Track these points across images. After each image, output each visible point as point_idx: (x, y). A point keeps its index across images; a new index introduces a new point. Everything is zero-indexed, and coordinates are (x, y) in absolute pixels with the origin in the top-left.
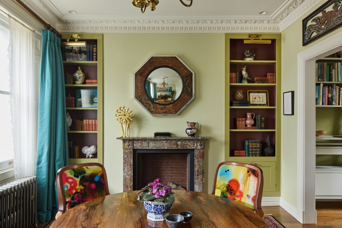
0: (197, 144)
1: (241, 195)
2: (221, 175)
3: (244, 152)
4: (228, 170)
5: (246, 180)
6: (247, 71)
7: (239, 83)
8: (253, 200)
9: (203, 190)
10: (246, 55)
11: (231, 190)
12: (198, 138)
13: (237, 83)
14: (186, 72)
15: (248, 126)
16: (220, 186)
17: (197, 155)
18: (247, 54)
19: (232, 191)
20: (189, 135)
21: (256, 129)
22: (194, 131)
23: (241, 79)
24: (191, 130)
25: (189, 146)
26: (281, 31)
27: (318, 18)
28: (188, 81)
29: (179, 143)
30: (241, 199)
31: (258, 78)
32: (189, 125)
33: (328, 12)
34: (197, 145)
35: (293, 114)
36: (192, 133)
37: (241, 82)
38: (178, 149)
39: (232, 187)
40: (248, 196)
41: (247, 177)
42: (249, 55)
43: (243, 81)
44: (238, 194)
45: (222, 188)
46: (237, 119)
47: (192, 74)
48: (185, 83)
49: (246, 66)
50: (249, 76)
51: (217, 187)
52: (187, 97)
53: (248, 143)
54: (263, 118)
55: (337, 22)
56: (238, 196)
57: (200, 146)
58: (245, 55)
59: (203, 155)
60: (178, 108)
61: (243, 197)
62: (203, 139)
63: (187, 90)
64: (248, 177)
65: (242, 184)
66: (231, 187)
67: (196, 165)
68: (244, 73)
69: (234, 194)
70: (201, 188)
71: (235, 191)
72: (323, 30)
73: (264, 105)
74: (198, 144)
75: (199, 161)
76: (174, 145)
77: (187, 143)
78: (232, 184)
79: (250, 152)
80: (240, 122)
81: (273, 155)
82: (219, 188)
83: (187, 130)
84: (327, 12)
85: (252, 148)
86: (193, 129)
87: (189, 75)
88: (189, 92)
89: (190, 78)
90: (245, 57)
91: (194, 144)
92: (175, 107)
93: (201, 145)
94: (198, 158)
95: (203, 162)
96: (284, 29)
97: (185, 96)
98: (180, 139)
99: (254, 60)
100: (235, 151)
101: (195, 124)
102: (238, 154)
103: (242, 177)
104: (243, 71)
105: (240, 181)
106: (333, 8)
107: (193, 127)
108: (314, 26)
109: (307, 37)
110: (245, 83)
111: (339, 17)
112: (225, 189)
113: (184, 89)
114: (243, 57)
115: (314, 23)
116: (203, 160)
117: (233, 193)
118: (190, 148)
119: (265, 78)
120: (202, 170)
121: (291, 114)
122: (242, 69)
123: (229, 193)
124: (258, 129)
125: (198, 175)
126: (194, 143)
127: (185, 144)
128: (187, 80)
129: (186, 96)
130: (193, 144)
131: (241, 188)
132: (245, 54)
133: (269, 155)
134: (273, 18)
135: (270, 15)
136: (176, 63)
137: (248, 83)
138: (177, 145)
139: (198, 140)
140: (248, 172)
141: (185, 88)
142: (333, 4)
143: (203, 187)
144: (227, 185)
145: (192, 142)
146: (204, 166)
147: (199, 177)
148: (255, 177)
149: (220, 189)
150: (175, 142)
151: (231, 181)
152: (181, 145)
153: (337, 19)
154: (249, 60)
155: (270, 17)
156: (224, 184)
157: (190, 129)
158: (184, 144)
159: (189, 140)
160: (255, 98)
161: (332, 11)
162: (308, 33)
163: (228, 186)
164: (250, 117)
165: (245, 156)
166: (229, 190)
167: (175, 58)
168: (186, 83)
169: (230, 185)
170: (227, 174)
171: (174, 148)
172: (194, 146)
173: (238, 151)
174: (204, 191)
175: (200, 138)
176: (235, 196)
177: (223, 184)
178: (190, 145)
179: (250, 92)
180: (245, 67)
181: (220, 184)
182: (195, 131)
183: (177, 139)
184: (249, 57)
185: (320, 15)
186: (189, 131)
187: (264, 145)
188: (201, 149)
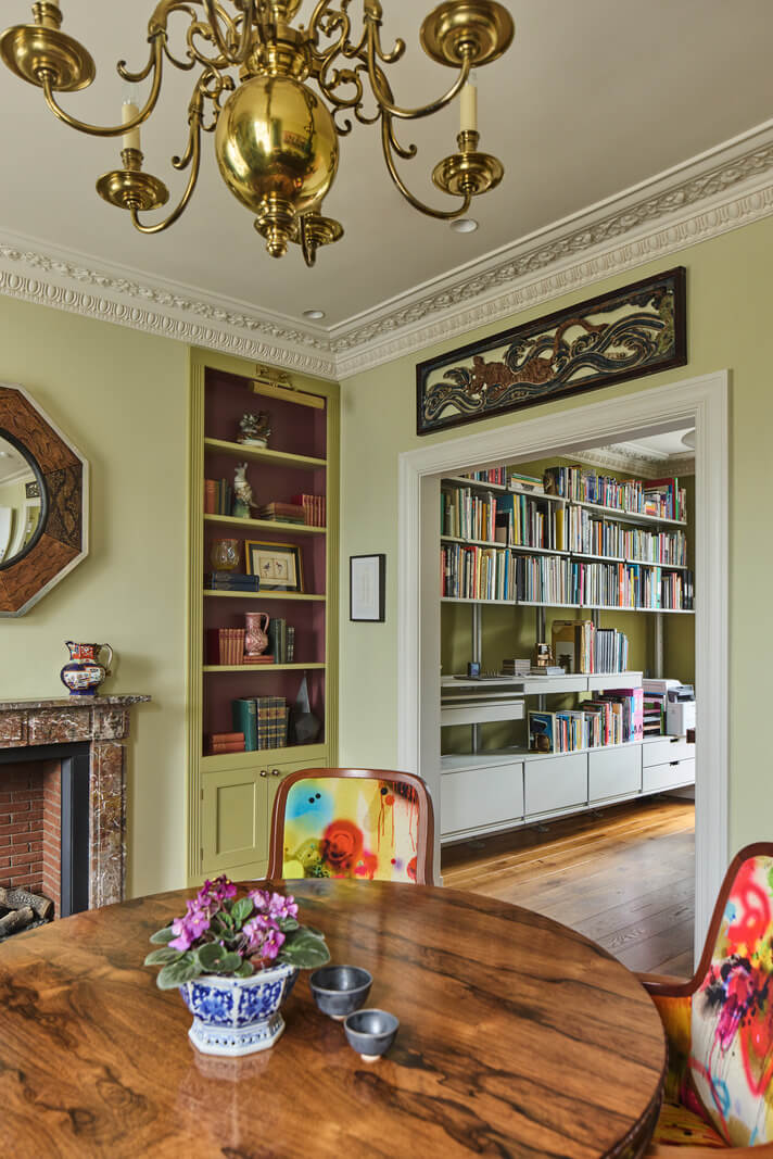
0: (102, 722)
1: (372, 863)
2: (297, 813)
3: (239, 736)
4: (318, 796)
5: (382, 818)
6: (247, 478)
7: (226, 515)
8: (412, 869)
9: (121, 884)
10: (247, 430)
11: (335, 855)
12: (108, 700)
13: (220, 514)
14: (56, 453)
15: (251, 654)
16: (299, 851)
17: (103, 761)
18: (248, 426)
19: (341, 859)
20: (73, 692)
21: (275, 663)
22: (93, 675)
23: (232, 503)
24: (83, 673)
25: (73, 730)
26: (339, 377)
27: (463, 370)
28: (66, 488)
29: (33, 722)
30: (372, 877)
31: (279, 505)
32: (73, 653)
33: (492, 363)
34: (102, 727)
35: (382, 619)
36: (86, 683)
37: (231, 513)
38: (28, 747)
39: (339, 846)
40: (393, 861)
41: (383, 806)
42: (255, 431)
43: (239, 510)
44: (360, 863)
45: (305, 853)
46: (221, 631)
47: (81, 464)
48: (54, 499)
49: (246, 465)
50: (254, 498)
51: (287, 856)
52: (61, 547)
53: (254, 709)
54: (291, 630)
55: (516, 396)
56: (362, 871)
57: (113, 728)
58: (241, 428)
59: (123, 761)
60: (25, 588)
61: (379, 868)
62: (124, 701)
63: (62, 523)
64: (386, 807)
65: (372, 831)
66: (335, 846)
67: (96, 798)
68: (240, 483)
69: (348, 866)
70: (116, 881)
71: (351, 855)
72: (475, 405)
73: (289, 589)
74: (106, 723)
75: (109, 783)
76: (14, 733)
77: (64, 719)
78: (336, 836)
79: (260, 737)
80: (229, 643)
81: (318, 738)
82: (294, 858)
83: (66, 673)
84: (486, 362)
85: (267, 723)
86: (88, 669)
87: (70, 468)
88: (70, 530)
89: (71, 478)
90: (244, 436)
91: (90, 724)
92: (13, 584)
93: (114, 726)
94: (103, 773)
95: (122, 784)
96: (351, 372)
97: (51, 543)
98: (40, 706)
99: (269, 447)
100: (215, 738)
101: (96, 648)
102: (224, 745)
103: (367, 809)
104: (237, 479)
105: (360, 823)
106: (505, 356)
107: (91, 661)
108: (450, 390)
109: (431, 414)
110: (244, 519)
111: (521, 385)
112: (315, 855)
113: (50, 519)
114: (236, 435)
115: (452, 382)
116: (122, 778)
117: (343, 864)
118: (75, 740)
119: (296, 508)
120: (118, 813)
121: (378, 618)
122: (236, 470)
123: (330, 866)
124: (280, 663)
125: (104, 835)
126: (90, 719)
127: (56, 725)
128: (62, 484)
129: (57, 545)
130: (86, 722)
131: (368, 843)
132: (242, 424)
133: (307, 742)
134: (331, 335)
135: (328, 325)
136: (20, 413)
137: (253, 516)
138: (26, 730)
139: (106, 708)
140: (384, 792)
141: (53, 516)
142: (507, 348)
143: (122, 875)
144: (321, 842)
145: (82, 717)
146: (125, 797)
147: (109, 840)
148: (410, 805)
149: (298, 859)
150: (17, 719)
151: (330, 829)
152: (39, 730)
153: (515, 386)
154: (254, 446)
155: (324, 331)
156: (312, 840)
157: (79, 668)
158: (53, 724)
159: (74, 709)
160: (267, 567)
161: (501, 364)
162: (433, 402)
163: (325, 844)
164: (258, 624)
165: (244, 750)
166: (330, 857)
167: (17, 393)
168: (56, 495)
169: (331, 839)
170: (316, 809)
171: (12, 745)
172: (90, 732)
173: (223, 737)
174: (124, 887)
175: (114, 700)
176: (353, 870)
177: (308, 842)
178: (77, 728)
179: (252, 547)
180: (243, 466)
181: (299, 844)
182: (98, 673)
183: (25, 710)
184: (254, 437)
185: (469, 364)
186: (72, 675)
187: (294, 711)
188: (116, 739)
